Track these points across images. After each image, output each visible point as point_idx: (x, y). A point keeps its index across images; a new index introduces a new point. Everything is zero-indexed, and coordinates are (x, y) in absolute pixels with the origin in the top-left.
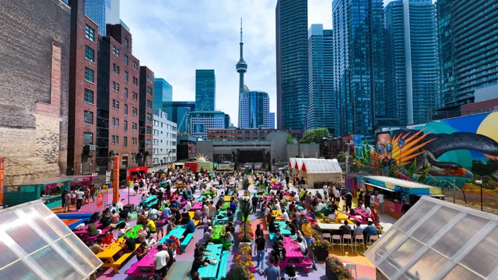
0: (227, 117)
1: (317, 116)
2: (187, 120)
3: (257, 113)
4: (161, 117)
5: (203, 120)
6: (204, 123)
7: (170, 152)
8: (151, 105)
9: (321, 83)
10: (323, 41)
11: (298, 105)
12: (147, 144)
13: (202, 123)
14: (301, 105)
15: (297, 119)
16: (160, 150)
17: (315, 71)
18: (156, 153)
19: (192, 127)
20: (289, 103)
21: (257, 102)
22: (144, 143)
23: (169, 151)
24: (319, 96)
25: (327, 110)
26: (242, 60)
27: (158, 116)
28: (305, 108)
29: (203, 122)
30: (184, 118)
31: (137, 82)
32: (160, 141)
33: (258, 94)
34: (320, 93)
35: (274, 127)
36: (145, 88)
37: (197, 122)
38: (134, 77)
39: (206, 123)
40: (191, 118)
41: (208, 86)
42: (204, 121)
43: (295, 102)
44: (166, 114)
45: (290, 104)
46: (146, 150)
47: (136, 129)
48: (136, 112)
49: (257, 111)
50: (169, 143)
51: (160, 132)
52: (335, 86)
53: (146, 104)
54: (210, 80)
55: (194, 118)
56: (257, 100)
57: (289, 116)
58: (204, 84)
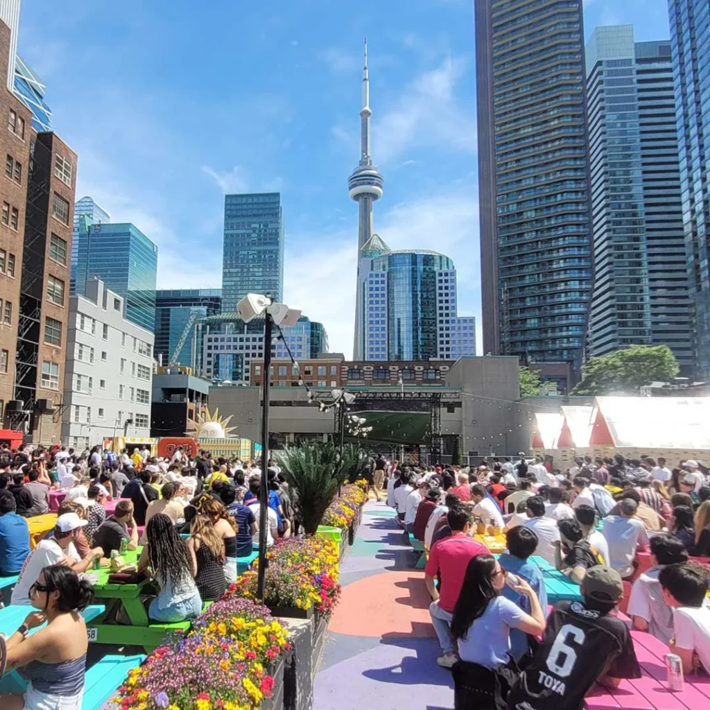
0: (316, 332)
1: (623, 324)
2: (195, 341)
3: (415, 317)
4: (104, 305)
5: (241, 340)
6: (244, 351)
7: (130, 421)
8: (65, 255)
9: (635, 214)
10: (636, 77)
11: (554, 284)
12: (45, 377)
13: (238, 351)
14: (566, 281)
15: (553, 328)
16: (95, 412)
17: (613, 174)
18: (83, 420)
19: (209, 363)
20: (522, 277)
21: (414, 283)
22: (34, 370)
23: (125, 417)
24: (630, 256)
25: (660, 301)
26: (364, 162)
27: (94, 300)
28: (581, 292)
29: (241, 348)
30: (186, 334)
31: (19, 173)
32: (96, 383)
33: (419, 260)
34: (630, 247)
35: (474, 348)
36: (46, 197)
37: (222, 347)
38: (10, 158)
39: (251, 351)
40: (206, 337)
41: (260, 241)
42: (244, 344)
43: (545, 275)
44: (121, 299)
45: (527, 281)
46: (39, 396)
47: (8, 319)
48: (12, 265)
49: (415, 311)
50: (127, 391)
51: (98, 355)
52: (687, 217)
53: (48, 246)
54: (266, 226)
55: (213, 336)
56: (414, 278)
57: (524, 320)
58: (249, 235)
